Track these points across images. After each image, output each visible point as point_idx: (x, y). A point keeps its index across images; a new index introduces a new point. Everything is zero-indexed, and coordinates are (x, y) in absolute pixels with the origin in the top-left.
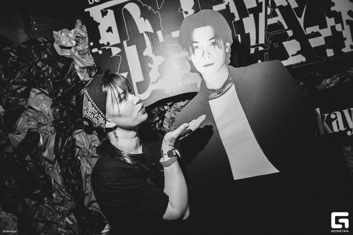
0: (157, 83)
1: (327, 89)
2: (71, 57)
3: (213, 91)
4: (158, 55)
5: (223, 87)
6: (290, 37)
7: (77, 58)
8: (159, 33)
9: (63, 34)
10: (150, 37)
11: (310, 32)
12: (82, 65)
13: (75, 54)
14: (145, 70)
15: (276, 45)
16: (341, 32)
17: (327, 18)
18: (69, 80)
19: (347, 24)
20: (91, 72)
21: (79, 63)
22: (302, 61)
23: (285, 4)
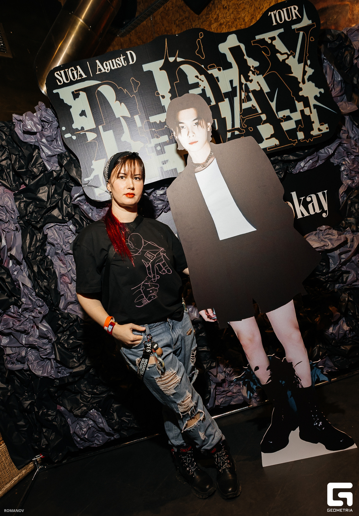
1: (301, 172)
2: (37, 144)
3: (198, 165)
4: (137, 141)
5: (207, 161)
6: (264, 121)
7: (43, 144)
8: (137, 118)
9: (27, 118)
10: (127, 122)
11: (282, 116)
12: (50, 153)
13: (42, 141)
15: (251, 129)
16: (309, 116)
17: (296, 102)
18: (35, 170)
19: (314, 108)
20: (62, 160)
21: (46, 150)
22: (276, 144)
23: (258, 89)
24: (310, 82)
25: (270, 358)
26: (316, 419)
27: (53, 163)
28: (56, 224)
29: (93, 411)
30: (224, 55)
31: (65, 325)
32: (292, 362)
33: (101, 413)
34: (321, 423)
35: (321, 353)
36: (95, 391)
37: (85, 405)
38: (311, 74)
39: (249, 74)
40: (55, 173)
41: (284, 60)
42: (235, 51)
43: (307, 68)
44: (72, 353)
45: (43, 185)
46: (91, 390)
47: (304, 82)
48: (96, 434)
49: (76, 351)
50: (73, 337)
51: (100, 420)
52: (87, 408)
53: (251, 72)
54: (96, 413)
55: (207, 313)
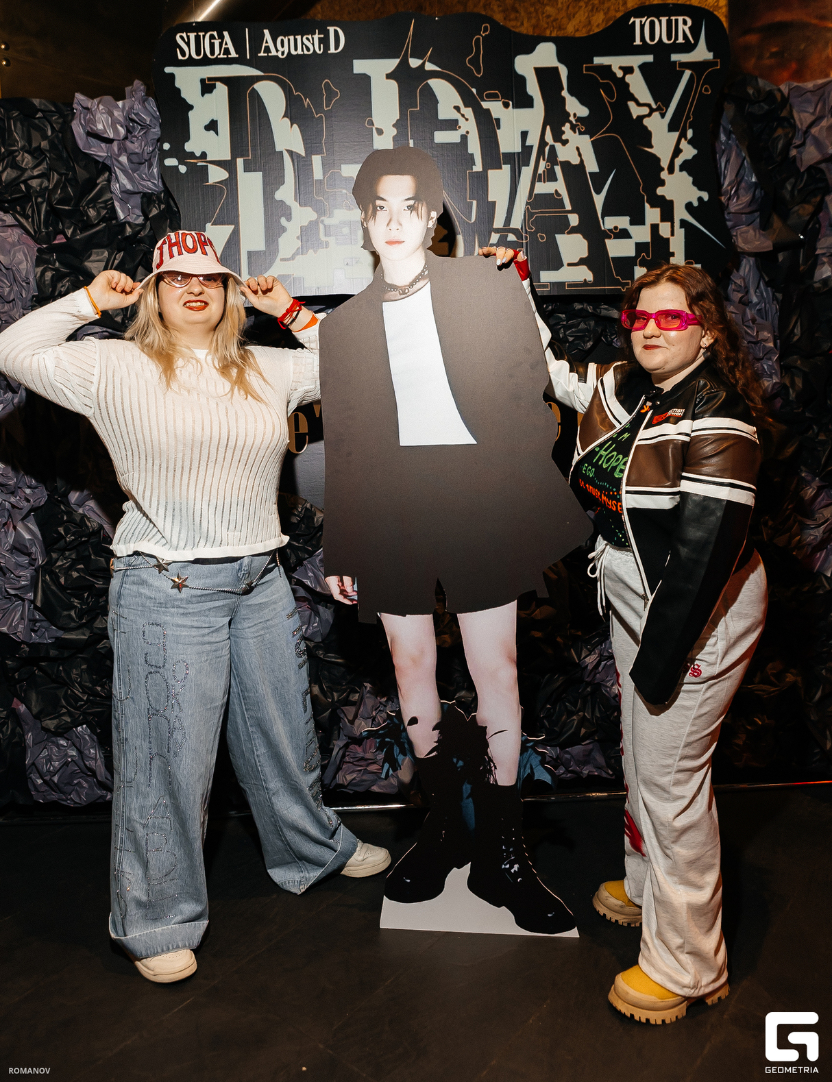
0: (291, 261)
2: (109, 163)
3: (394, 287)
4: (305, 205)
6: (573, 227)
7: (120, 167)
8: (317, 160)
9: (101, 107)
10: (296, 164)
11: (612, 227)
12: (129, 187)
13: (120, 159)
14: (273, 231)
15: (542, 238)
16: (668, 240)
17: (647, 206)
18: (92, 213)
19: (681, 227)
20: (148, 207)
21: (124, 180)
22: (585, 280)
23: (575, 161)
24: (684, 173)
25: (446, 706)
26: (508, 857)
27: (133, 207)
28: (105, 329)
29: (82, 728)
30: (522, 80)
31: (69, 538)
32: (486, 727)
33: (98, 738)
34: (516, 867)
35: (583, 731)
36: (99, 689)
37: (69, 714)
38: (690, 157)
39: (563, 128)
40: (128, 229)
41: (641, 118)
42: (546, 76)
43: (684, 145)
44: (72, 600)
45: (100, 246)
46: (90, 685)
47: (671, 170)
48: (78, 780)
49: (80, 597)
50: (82, 566)
51: (92, 751)
52: (71, 720)
53: (568, 125)
54: (89, 736)
55: (340, 584)
